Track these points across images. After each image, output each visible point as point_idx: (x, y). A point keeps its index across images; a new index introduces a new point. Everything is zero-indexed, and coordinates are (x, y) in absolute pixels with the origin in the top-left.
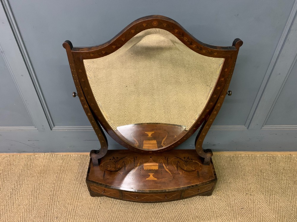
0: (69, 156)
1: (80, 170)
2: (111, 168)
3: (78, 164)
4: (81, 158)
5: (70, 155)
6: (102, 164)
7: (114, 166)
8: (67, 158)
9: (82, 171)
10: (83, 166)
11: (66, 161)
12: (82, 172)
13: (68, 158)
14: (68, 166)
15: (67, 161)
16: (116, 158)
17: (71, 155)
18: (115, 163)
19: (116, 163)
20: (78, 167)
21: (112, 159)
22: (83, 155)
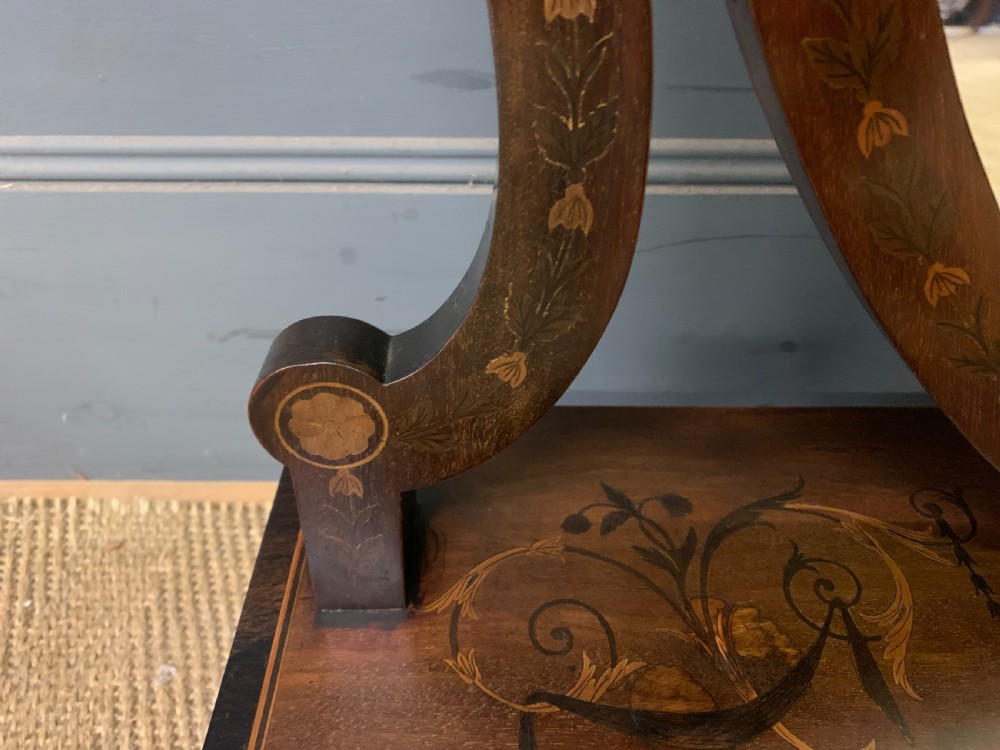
0: (72, 508)
1: (161, 669)
2: (626, 666)
3: (152, 596)
4: (187, 534)
5: (80, 504)
6: (457, 593)
7: (674, 630)
8: (40, 528)
9: (186, 680)
10: (206, 617)
11: (22, 561)
12: (178, 687)
13: (55, 534)
14: (28, 614)
15: (39, 557)
16: (654, 511)
17: (92, 504)
18: (662, 578)
19: (692, 582)
20: (137, 630)
21: (596, 516)
22: (215, 507)
